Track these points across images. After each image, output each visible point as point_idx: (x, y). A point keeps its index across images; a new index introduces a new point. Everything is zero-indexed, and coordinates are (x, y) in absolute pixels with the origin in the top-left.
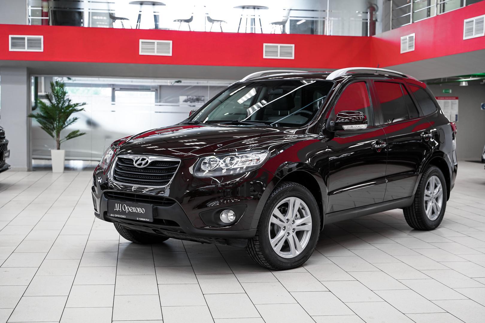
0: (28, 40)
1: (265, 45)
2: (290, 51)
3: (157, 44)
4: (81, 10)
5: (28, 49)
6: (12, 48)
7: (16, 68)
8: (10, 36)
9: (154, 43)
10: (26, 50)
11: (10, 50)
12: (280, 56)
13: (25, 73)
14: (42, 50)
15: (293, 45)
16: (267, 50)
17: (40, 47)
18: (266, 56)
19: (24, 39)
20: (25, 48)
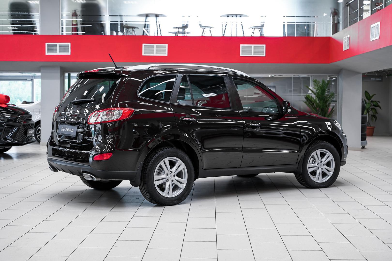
0: (59, 46)
1: (241, 45)
2: (261, 50)
3: (156, 47)
4: (102, 22)
5: (59, 53)
6: (47, 53)
7: (52, 67)
8: (47, 44)
9: (154, 46)
10: (58, 54)
11: (47, 54)
12: (254, 54)
13: (59, 71)
14: (69, 54)
15: (265, 45)
16: (243, 49)
17: (68, 51)
18: (242, 54)
19: (56, 45)
20: (57, 53)
